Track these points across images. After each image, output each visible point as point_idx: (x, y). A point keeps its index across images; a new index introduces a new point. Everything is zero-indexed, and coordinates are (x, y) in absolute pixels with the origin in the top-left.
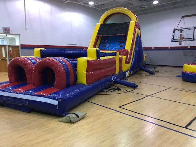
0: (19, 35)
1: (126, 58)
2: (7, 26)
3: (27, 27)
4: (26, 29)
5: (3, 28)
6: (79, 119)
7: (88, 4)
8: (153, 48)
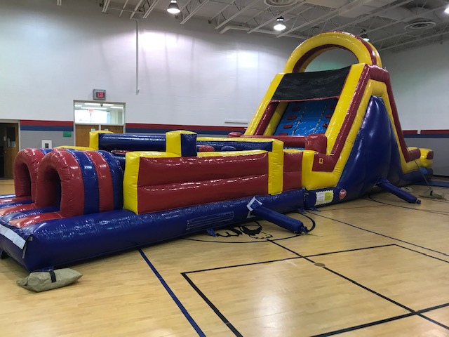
1: (316, 157)
2: (100, 87)
3: (138, 89)
4: (138, 92)
5: (94, 90)
6: (53, 285)
7: (272, 30)
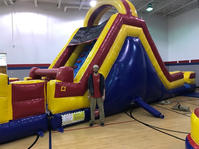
0: (6, 54)
8: (190, 62)
